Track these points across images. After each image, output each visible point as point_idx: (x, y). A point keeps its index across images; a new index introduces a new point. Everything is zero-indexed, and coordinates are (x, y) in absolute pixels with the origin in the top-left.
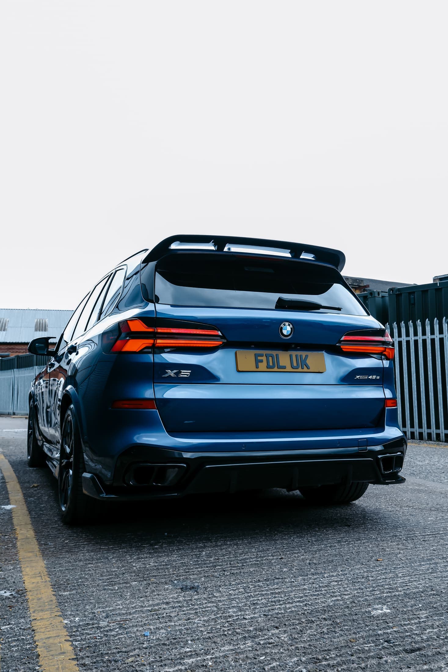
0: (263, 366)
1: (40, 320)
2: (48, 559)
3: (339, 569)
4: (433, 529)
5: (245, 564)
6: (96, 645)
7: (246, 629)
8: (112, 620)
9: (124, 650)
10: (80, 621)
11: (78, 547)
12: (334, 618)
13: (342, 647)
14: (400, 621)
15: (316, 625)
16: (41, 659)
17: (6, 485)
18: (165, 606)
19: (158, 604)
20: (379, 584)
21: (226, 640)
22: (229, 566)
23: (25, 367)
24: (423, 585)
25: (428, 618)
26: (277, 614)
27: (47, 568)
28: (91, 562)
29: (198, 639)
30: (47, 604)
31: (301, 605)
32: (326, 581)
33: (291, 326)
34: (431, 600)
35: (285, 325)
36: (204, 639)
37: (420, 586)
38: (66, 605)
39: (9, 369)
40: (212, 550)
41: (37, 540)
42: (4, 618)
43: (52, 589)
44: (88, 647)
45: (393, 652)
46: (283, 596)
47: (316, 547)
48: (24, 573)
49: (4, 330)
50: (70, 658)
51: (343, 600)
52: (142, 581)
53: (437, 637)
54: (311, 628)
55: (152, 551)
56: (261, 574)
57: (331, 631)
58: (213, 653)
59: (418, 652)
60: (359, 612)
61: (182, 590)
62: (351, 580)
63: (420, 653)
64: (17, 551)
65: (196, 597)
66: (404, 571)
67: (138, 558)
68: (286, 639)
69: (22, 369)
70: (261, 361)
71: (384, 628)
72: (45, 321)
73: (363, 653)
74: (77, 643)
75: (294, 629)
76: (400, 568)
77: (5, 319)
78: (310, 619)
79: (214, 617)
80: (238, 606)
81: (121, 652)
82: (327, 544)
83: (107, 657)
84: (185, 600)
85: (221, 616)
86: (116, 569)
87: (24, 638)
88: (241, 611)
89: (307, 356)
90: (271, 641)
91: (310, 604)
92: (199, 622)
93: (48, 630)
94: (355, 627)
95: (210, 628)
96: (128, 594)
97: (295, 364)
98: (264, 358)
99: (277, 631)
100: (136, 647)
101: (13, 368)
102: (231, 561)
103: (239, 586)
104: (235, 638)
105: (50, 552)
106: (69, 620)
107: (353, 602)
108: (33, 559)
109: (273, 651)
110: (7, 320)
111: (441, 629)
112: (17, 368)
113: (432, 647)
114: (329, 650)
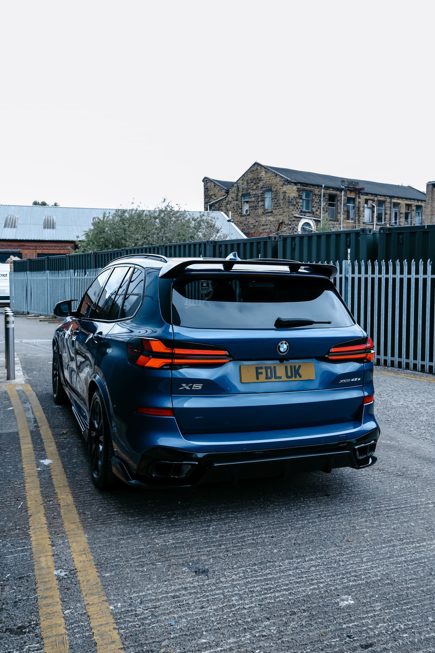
0: (262, 377)
1: (48, 218)
2: (88, 532)
3: (318, 552)
4: (396, 501)
5: (244, 544)
6: (136, 634)
7: (246, 620)
8: (146, 606)
9: (157, 640)
10: (122, 607)
11: (110, 518)
12: (311, 609)
13: (316, 641)
14: (360, 614)
15: (298, 617)
16: (98, 648)
17: (39, 431)
18: (183, 592)
19: (178, 590)
20: (348, 571)
21: (231, 632)
22: (231, 545)
23: (37, 271)
24: (381, 572)
25: (381, 610)
26: (269, 603)
27: (89, 543)
28: (123, 537)
29: (210, 630)
30: (94, 586)
31: (286, 594)
32: (306, 565)
33: (287, 344)
34: (385, 590)
35: (282, 343)
36: (215, 629)
37: (379, 573)
38: (109, 588)
39: (22, 271)
40: (217, 524)
41: (76, 507)
42: (65, 601)
43: (96, 570)
44: (131, 635)
45: (352, 648)
46: (273, 583)
47: (300, 522)
48: (72, 549)
49: (14, 227)
50: (119, 647)
51: (319, 588)
52: (164, 561)
53: (386, 632)
54: (293, 620)
55: (170, 525)
56: (257, 556)
57: (308, 624)
58: (222, 645)
59: (370, 648)
60: (330, 603)
61: (196, 574)
62: (326, 565)
63: (371, 649)
64: (62, 522)
65: (207, 582)
66: (368, 555)
67: (160, 534)
68: (275, 632)
69: (35, 272)
70: (261, 373)
71: (347, 621)
72: (53, 218)
73: (330, 647)
74: (122, 631)
75: (281, 620)
76: (365, 550)
77: (15, 216)
78: (293, 610)
79: (221, 606)
80: (239, 594)
81: (155, 642)
82: (309, 520)
83: (145, 647)
84: (199, 585)
85: (226, 605)
86: (143, 547)
87: (83, 624)
88: (241, 599)
89: (299, 367)
90: (264, 634)
91: (293, 592)
92: (210, 611)
93: (99, 616)
94: (326, 619)
95: (218, 617)
96: (155, 577)
97: (289, 374)
98: (263, 371)
99: (268, 623)
100: (166, 637)
101: (26, 271)
102: (233, 539)
103: (240, 569)
104: (237, 630)
105: (88, 523)
106: (113, 606)
107: (326, 591)
108: (77, 532)
109: (266, 645)
110: (17, 217)
111: (390, 623)
112: (30, 271)
113: (381, 643)
114: (306, 644)
